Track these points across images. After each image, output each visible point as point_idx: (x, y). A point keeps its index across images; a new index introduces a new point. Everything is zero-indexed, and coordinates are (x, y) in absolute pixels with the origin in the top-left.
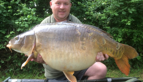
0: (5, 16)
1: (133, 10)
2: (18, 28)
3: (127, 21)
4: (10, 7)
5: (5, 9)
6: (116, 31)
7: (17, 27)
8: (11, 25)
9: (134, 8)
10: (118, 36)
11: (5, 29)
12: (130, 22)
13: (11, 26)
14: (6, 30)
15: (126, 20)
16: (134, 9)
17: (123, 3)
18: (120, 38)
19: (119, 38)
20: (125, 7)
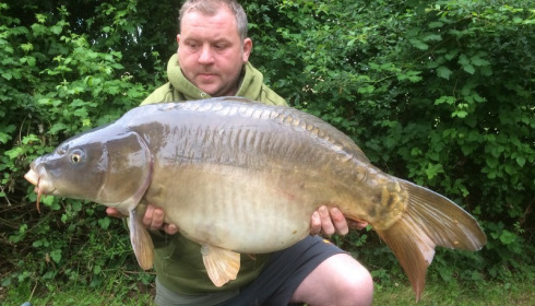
0: (6, 80)
1: (478, 62)
2: (54, 122)
3: (457, 103)
4: (27, 47)
5: (10, 55)
6: (420, 136)
7: (53, 118)
8: (29, 111)
9: (483, 54)
10: (427, 155)
11: (7, 126)
12: (466, 105)
13: (30, 116)
14: (12, 128)
15: (451, 100)
16: (482, 58)
17: (438, 38)
18: (435, 163)
19: (430, 165)
20: (448, 52)
